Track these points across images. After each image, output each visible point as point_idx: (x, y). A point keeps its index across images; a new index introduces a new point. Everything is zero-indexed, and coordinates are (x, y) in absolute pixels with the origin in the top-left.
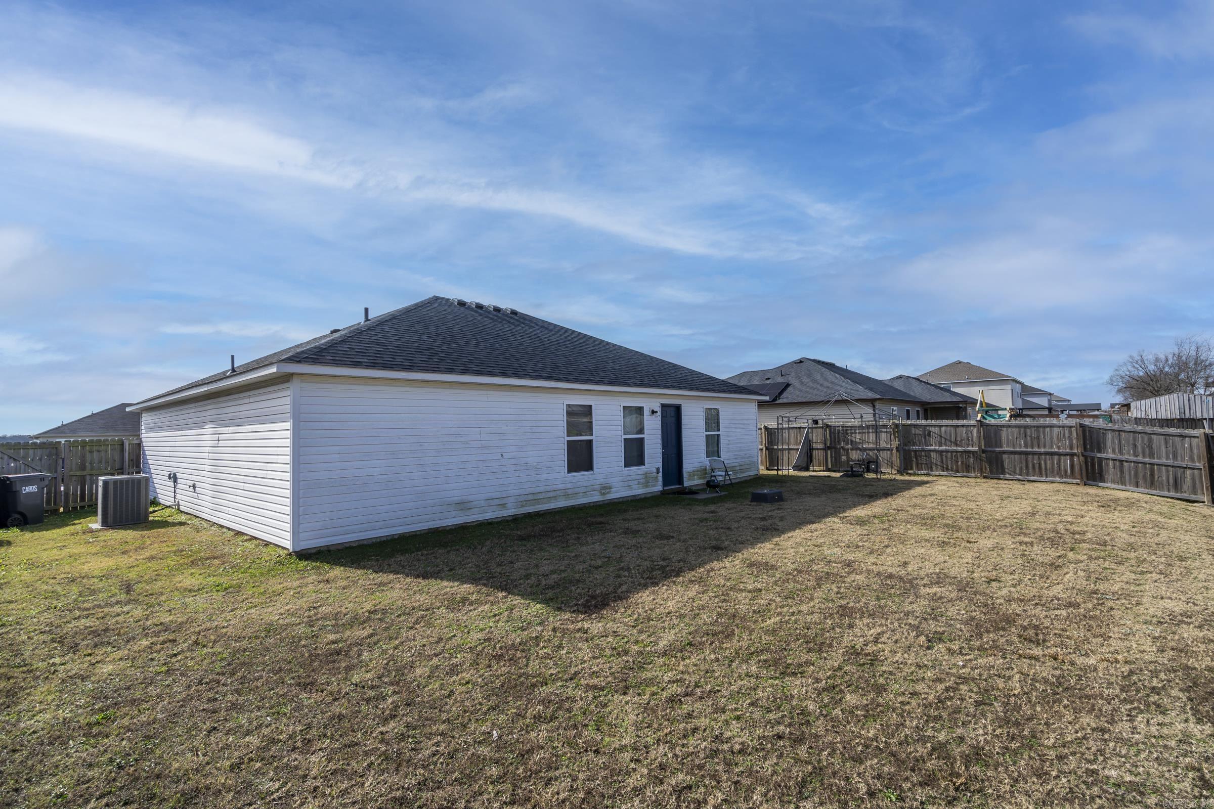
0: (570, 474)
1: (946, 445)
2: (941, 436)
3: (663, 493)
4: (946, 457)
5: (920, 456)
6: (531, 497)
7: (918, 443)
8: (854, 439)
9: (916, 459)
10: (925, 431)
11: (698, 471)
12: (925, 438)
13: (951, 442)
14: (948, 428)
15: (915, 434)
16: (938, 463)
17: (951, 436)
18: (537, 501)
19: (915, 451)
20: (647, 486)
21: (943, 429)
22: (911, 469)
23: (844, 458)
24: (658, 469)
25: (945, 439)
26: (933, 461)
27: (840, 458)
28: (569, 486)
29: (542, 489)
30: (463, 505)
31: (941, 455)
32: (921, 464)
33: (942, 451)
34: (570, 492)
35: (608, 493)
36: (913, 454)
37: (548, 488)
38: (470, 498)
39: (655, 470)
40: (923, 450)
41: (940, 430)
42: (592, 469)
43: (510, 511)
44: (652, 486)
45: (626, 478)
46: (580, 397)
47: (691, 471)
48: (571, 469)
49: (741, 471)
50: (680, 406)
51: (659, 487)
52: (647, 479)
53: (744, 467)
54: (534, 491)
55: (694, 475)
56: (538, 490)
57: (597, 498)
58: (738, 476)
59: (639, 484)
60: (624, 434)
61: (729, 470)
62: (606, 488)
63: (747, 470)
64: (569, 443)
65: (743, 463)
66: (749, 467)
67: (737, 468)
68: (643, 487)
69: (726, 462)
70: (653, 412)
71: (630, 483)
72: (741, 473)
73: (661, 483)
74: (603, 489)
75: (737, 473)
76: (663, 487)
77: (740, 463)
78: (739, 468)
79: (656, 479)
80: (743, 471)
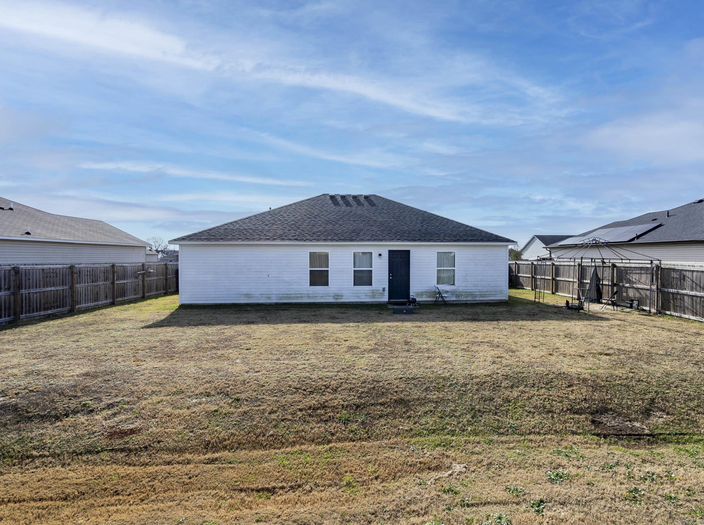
0: (311, 287)
1: (696, 290)
2: (693, 281)
3: (389, 303)
4: (696, 302)
5: (676, 299)
6: (286, 296)
7: (675, 286)
8: (631, 279)
9: (673, 301)
10: (681, 275)
11: (426, 292)
12: (680, 281)
13: (700, 287)
14: (699, 273)
15: (673, 278)
16: (689, 307)
17: (700, 281)
18: (290, 298)
19: (673, 294)
20: (373, 298)
21: (695, 274)
22: (669, 310)
23: (624, 294)
24: (384, 290)
25: (696, 284)
26: (686, 304)
27: (622, 294)
28: (311, 292)
29: (293, 292)
30: (248, 295)
31: (692, 300)
32: (677, 306)
33: (693, 296)
34: (311, 295)
35: (340, 298)
36: (671, 296)
37: (297, 292)
38: (251, 293)
39: (382, 289)
40: (678, 293)
41: (693, 274)
42: (328, 285)
43: (274, 300)
44: (378, 298)
45: (355, 292)
46: (320, 248)
47: (420, 291)
48: (312, 283)
49: (481, 296)
50: (408, 252)
51: (385, 298)
52: (374, 293)
53: (486, 293)
54: (287, 293)
55: (422, 295)
56: (290, 293)
57: (331, 300)
58: (477, 299)
59: (366, 295)
60: (354, 267)
61: (464, 294)
62: (339, 296)
63: (490, 295)
64: (310, 271)
65: (485, 290)
66: (493, 293)
67: (476, 293)
68: (370, 298)
69: (461, 289)
70: (380, 255)
71: (359, 295)
72: (482, 297)
73: (387, 297)
74: (336, 296)
75: (476, 297)
76: (389, 299)
77: (481, 290)
78: (478, 293)
79: (383, 294)
80: (485, 296)
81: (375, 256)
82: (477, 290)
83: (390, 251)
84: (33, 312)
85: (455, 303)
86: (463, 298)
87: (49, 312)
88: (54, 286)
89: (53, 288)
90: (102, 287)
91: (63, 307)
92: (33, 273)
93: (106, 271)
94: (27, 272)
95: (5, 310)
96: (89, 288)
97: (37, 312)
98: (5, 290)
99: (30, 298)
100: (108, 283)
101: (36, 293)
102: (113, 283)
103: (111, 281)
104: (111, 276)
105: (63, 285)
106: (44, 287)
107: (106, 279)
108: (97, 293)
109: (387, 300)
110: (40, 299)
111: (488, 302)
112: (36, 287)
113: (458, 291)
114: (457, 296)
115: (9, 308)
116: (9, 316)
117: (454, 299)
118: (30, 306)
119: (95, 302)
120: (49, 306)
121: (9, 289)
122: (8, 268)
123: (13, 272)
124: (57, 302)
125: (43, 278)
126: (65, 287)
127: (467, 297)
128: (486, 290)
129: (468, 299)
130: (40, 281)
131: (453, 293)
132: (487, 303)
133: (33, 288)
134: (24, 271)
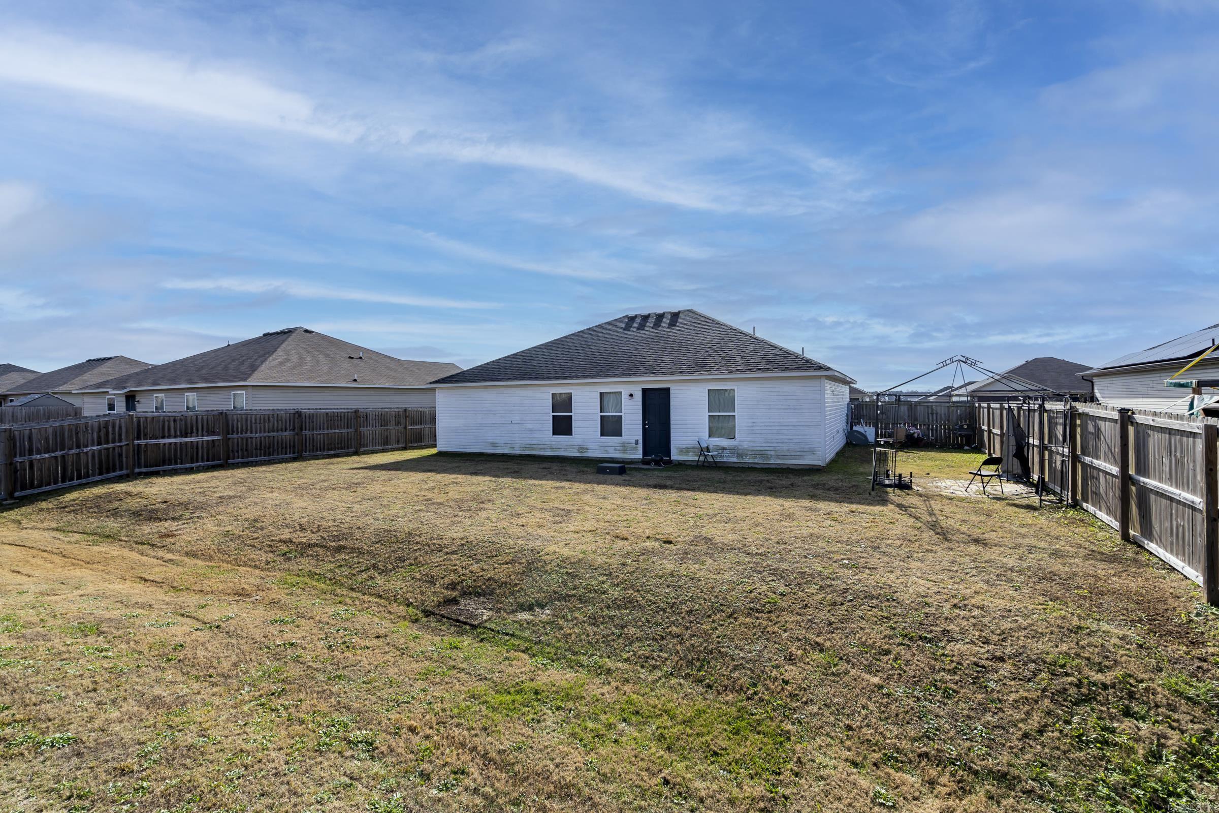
0: (554, 436)
3: (644, 462)
6: (528, 446)
8: (1058, 435)
10: (1095, 427)
11: (693, 448)
18: (533, 449)
20: (624, 453)
21: (1107, 425)
23: (1054, 466)
24: (637, 442)
27: (1052, 466)
28: (554, 443)
30: (493, 444)
34: (554, 447)
35: (585, 452)
37: (540, 443)
38: (497, 441)
39: (634, 442)
42: (572, 435)
43: (517, 451)
44: (630, 454)
45: (601, 444)
46: (562, 388)
47: (684, 446)
48: (555, 432)
49: (778, 457)
50: (668, 389)
51: (639, 455)
52: (624, 447)
53: (786, 453)
54: (530, 443)
55: (688, 452)
56: (533, 443)
57: (575, 454)
58: (772, 461)
59: (615, 450)
60: (601, 412)
61: (749, 453)
62: (583, 448)
63: (794, 457)
64: (554, 416)
65: (785, 449)
66: (798, 454)
67: (769, 453)
68: (620, 453)
69: (745, 445)
70: (631, 395)
71: (606, 448)
72: (779, 459)
73: (641, 452)
74: (582, 449)
75: (769, 458)
76: (643, 456)
77: (778, 449)
78: (773, 453)
79: (635, 449)
80: (784, 457)
81: (625, 396)
82: (771, 449)
83: (644, 391)
84: (317, 451)
85: (736, 466)
86: (748, 460)
87: (333, 452)
88: (338, 429)
89: (337, 431)
90: (393, 432)
91: (348, 448)
92: (317, 416)
93: (397, 415)
94: (311, 417)
95: (290, 448)
96: (377, 432)
97: (321, 451)
98: (290, 430)
99: (313, 439)
100: (400, 427)
101: (320, 434)
102: (405, 428)
103: (403, 426)
104: (403, 421)
105: (348, 428)
106: (328, 429)
107: (398, 424)
108: (387, 437)
109: (641, 456)
110: (324, 440)
111: (791, 467)
112: (320, 429)
113: (740, 447)
114: (740, 455)
115: (294, 446)
116: (294, 453)
117: (735, 460)
118: (313, 446)
119: (384, 445)
120: (333, 446)
121: (294, 430)
122: (293, 412)
123: (297, 415)
124: (341, 443)
125: (327, 421)
126: (351, 430)
127: (755, 458)
128: (787, 449)
129: (756, 461)
130: (324, 424)
131: (733, 450)
132: (788, 468)
133: (316, 429)
134: (307, 415)
